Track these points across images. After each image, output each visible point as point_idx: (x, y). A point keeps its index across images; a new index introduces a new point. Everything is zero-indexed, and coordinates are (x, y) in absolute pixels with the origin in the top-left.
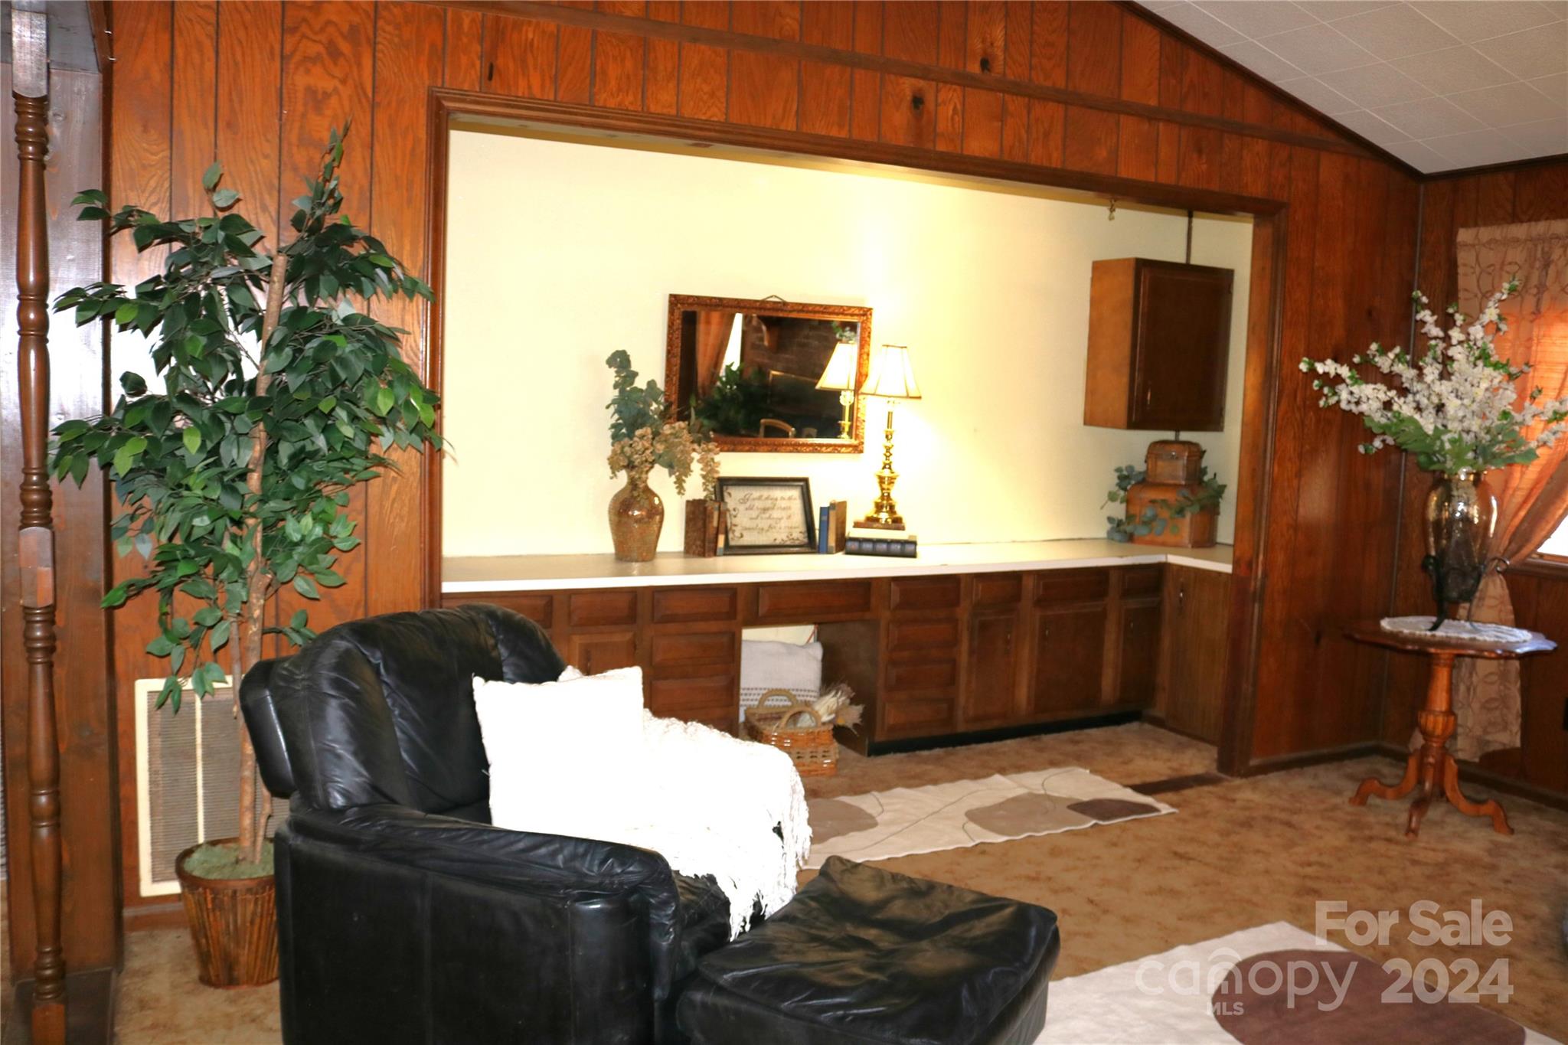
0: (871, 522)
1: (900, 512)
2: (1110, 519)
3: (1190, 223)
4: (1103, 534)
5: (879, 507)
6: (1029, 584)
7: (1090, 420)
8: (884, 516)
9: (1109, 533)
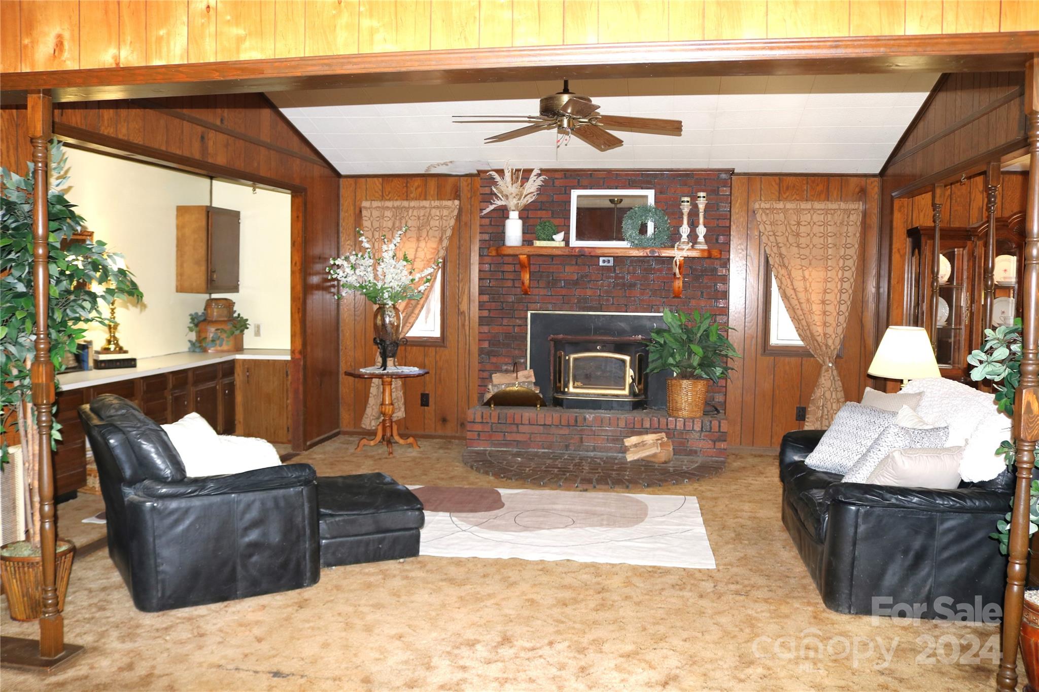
0: (106, 350)
1: (121, 343)
2: (190, 341)
3: (211, 183)
4: (186, 349)
5: (109, 342)
6: (190, 374)
7: (180, 289)
8: (112, 347)
9: (189, 349)
